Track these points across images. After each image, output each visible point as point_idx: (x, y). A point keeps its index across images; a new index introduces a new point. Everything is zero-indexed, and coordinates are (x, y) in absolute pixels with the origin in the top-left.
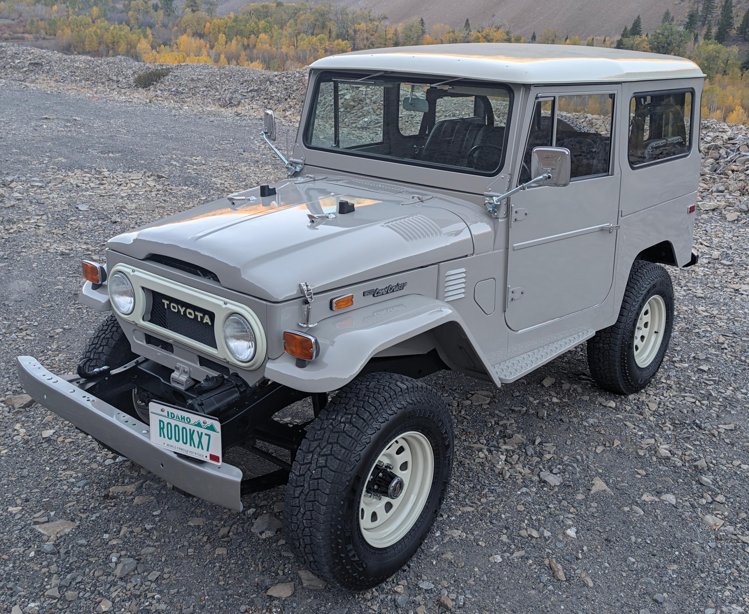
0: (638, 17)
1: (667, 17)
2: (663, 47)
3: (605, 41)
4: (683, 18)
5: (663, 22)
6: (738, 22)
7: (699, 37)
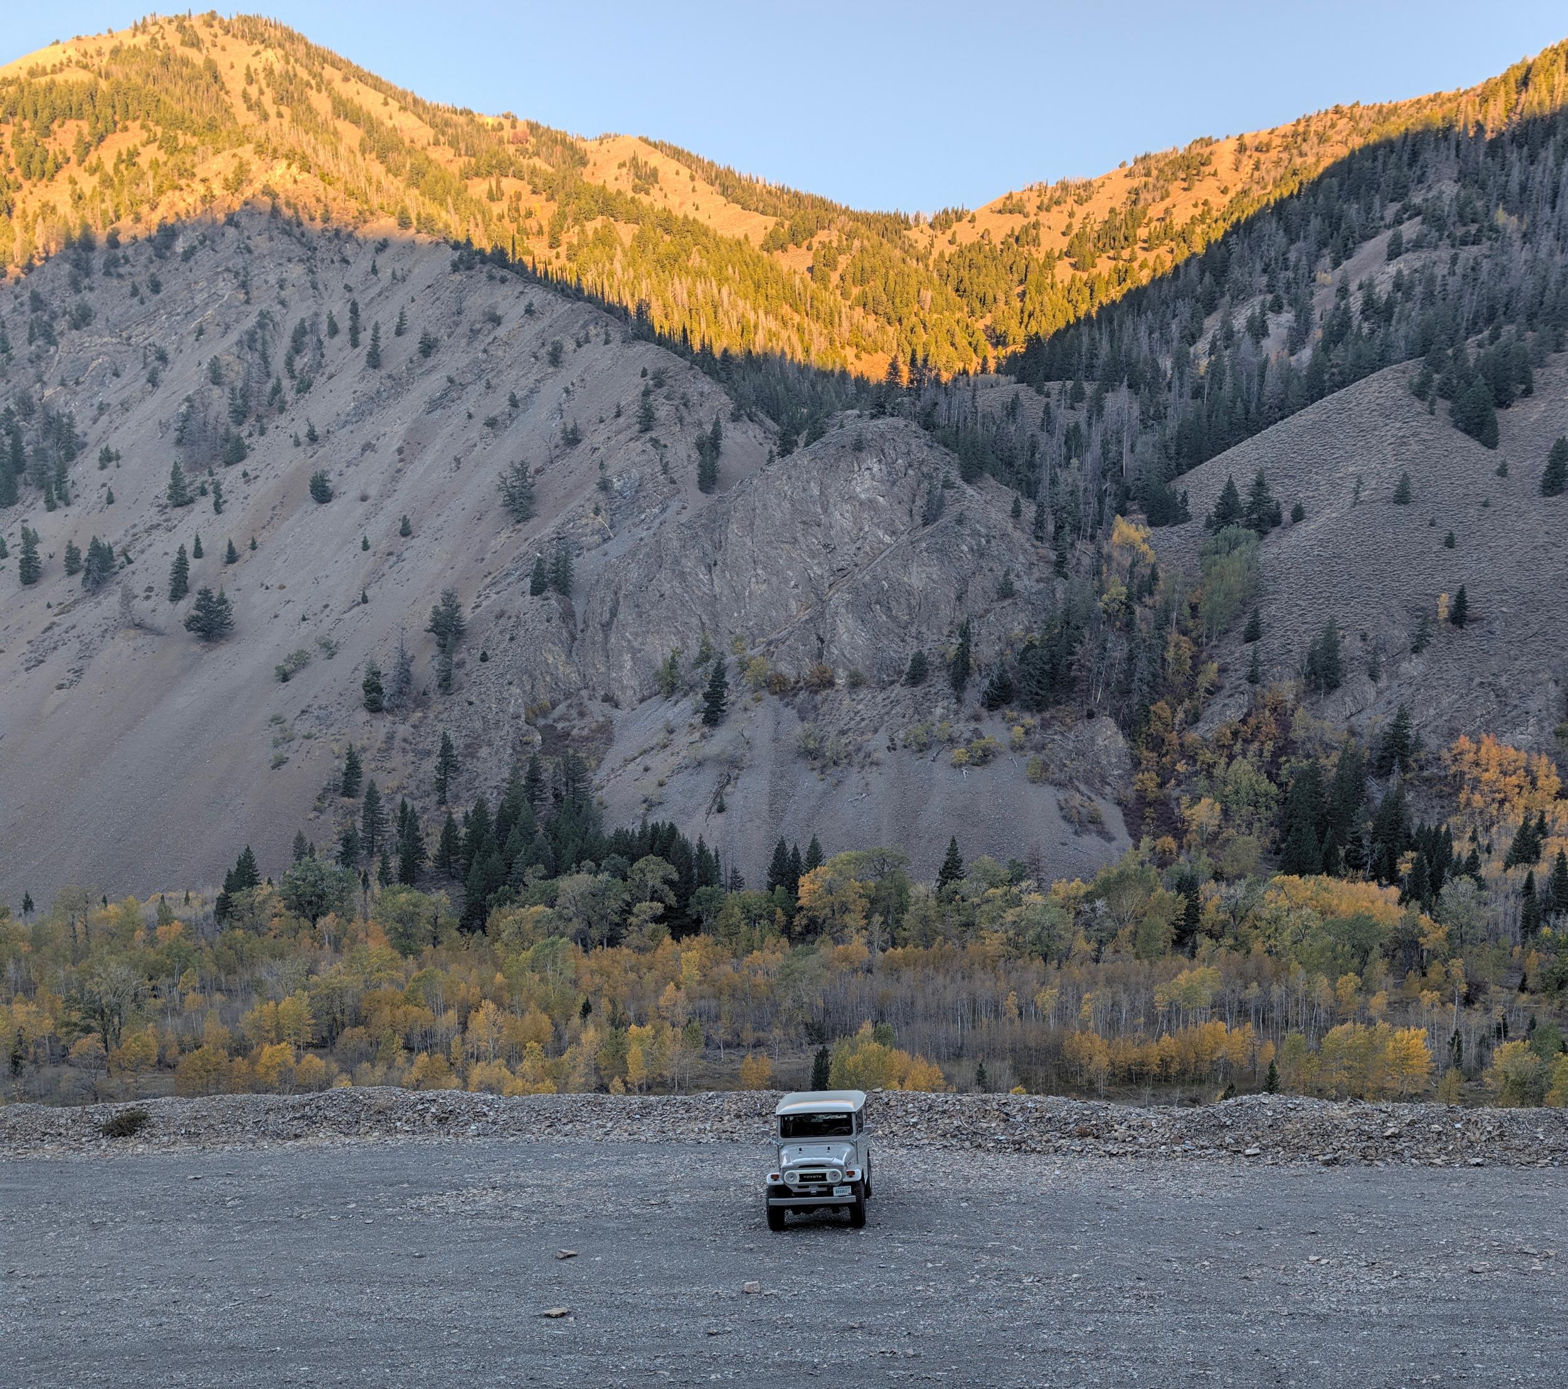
0: (248, 850)
1: (302, 849)
2: (310, 903)
3: (187, 899)
4: (330, 845)
5: (299, 858)
6: (432, 846)
7: (370, 878)
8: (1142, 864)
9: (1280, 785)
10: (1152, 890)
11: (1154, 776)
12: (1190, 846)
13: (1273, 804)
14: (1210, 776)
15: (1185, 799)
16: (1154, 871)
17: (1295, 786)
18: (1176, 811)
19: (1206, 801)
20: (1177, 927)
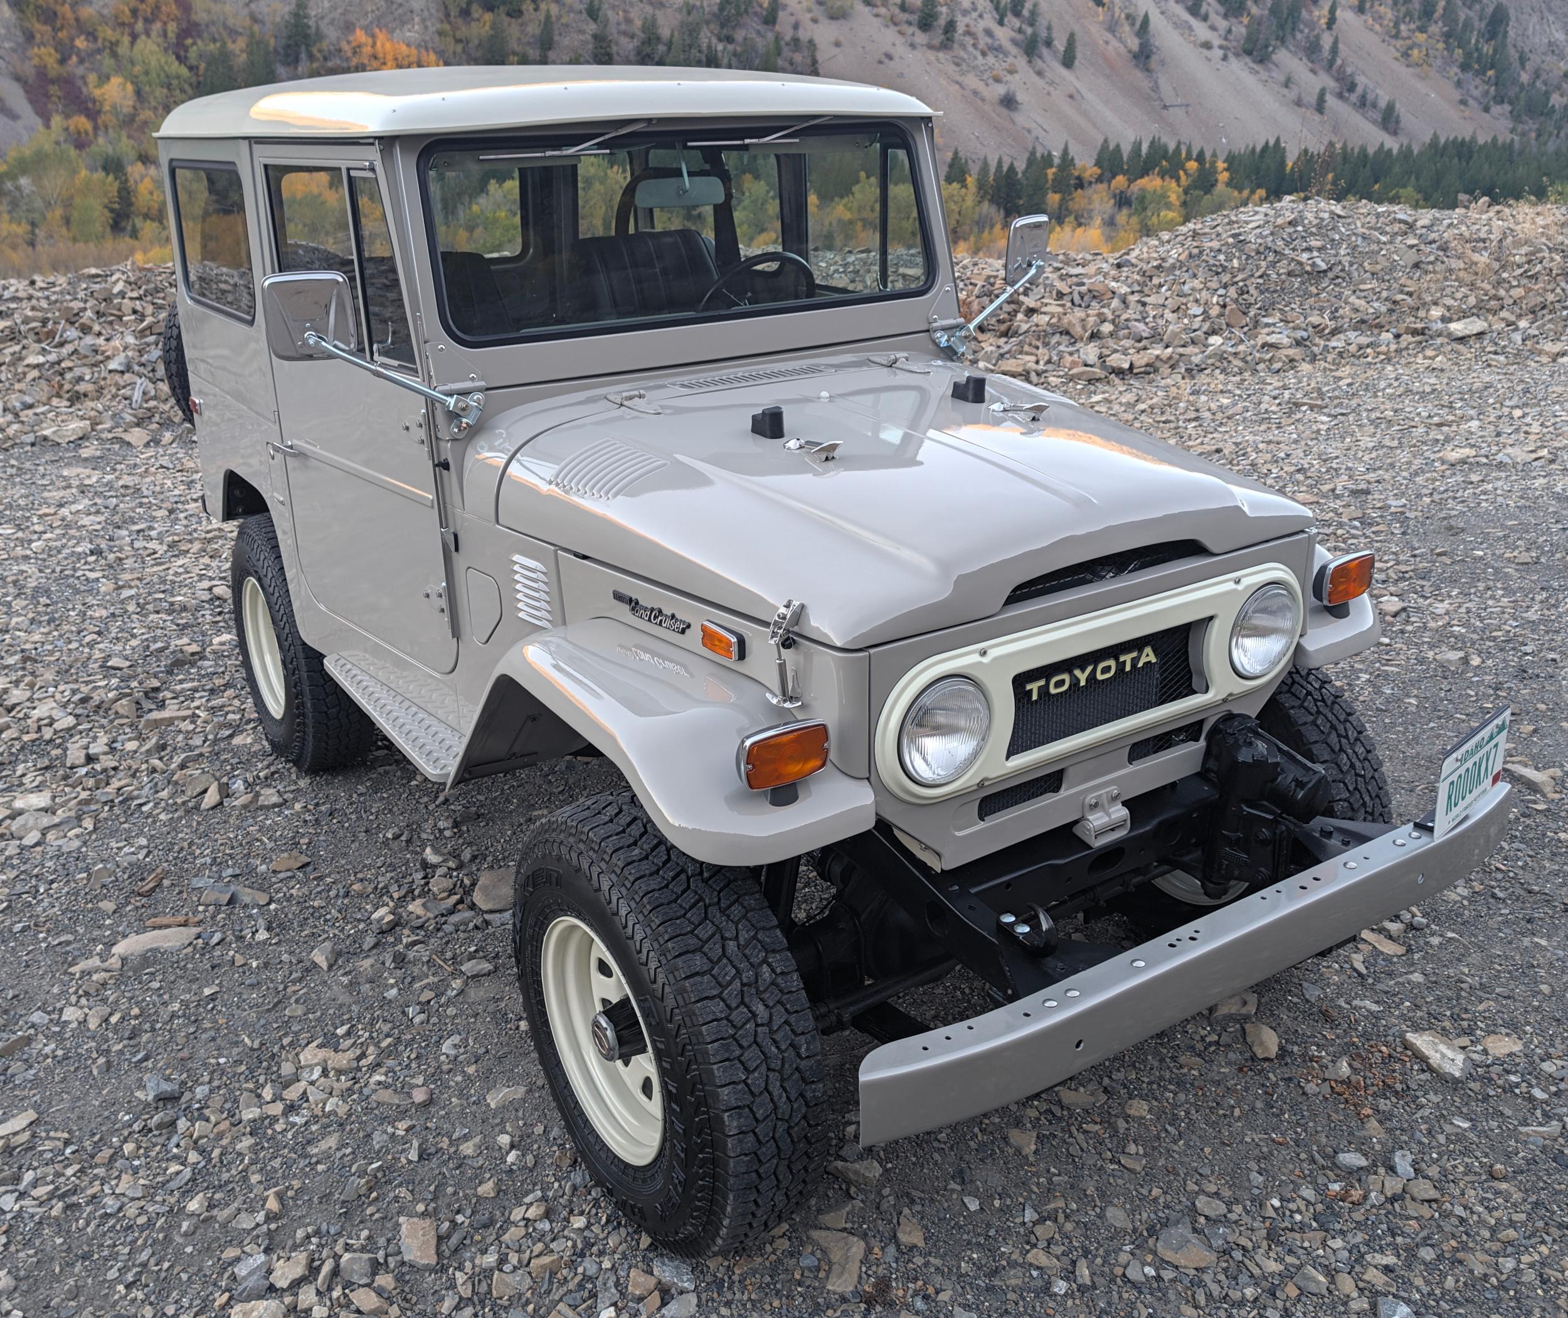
8: (58, 143)
9: (191, 68)
10: (74, 172)
11: (52, 51)
12: (106, 128)
13: (186, 87)
14: (114, 55)
15: (92, 78)
16: (73, 152)
17: (207, 70)
18: (84, 90)
19: (116, 81)
20: (112, 211)
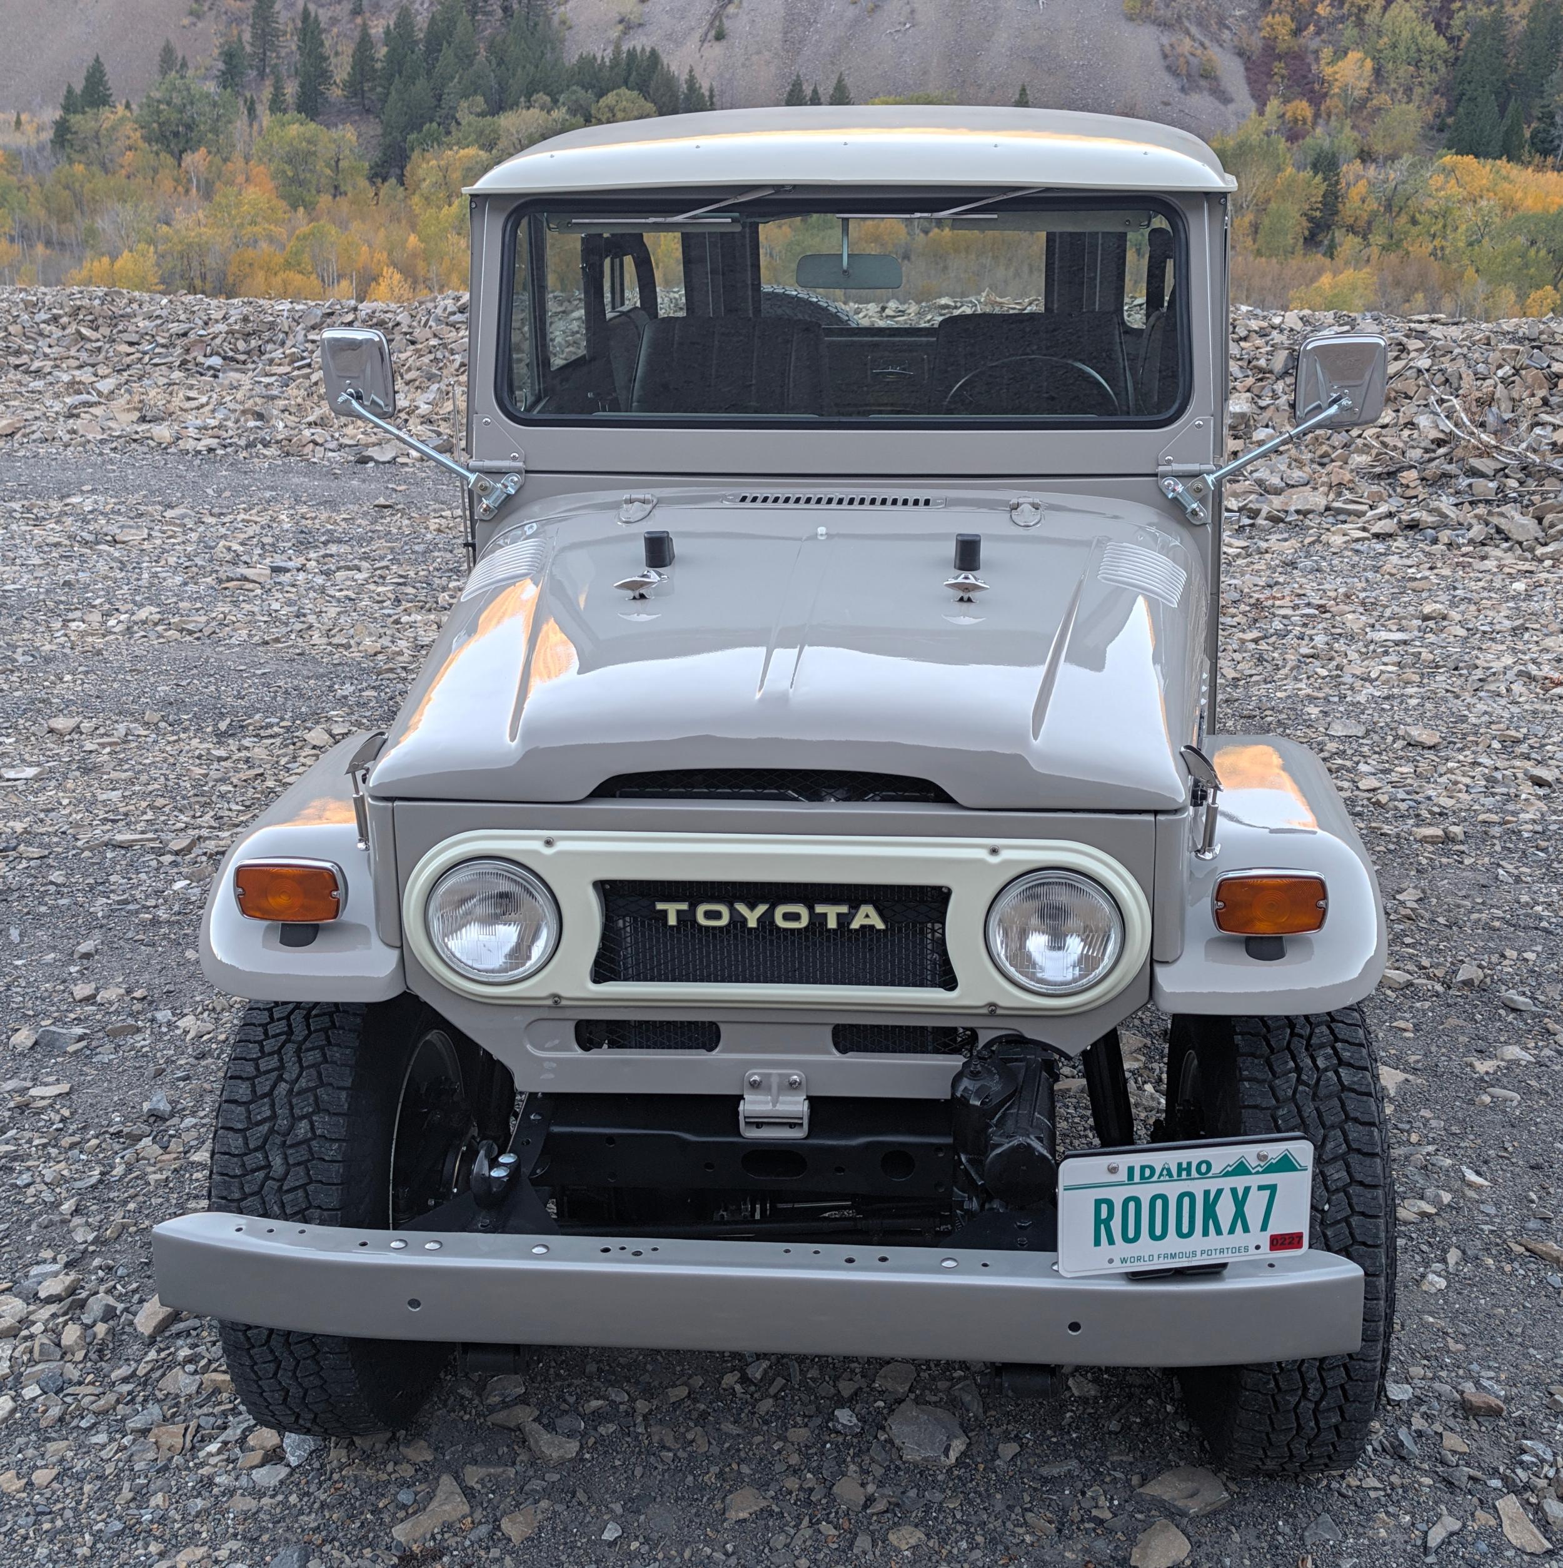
0: (97, 60)
1: (168, 59)
2: (176, 134)
3: (18, 123)
4: (209, 62)
5: (164, 73)
6: (341, 69)
7: (259, 108)
8: (1267, 133)
9: (1450, 40)
10: (1279, 169)
11: (1288, 19)
12: (1329, 116)
13: (1440, 64)
14: (1360, 23)
15: (1327, 52)
16: (1283, 145)
17: (1470, 42)
18: (1314, 67)
19: (1354, 56)
20: (1311, 219)
